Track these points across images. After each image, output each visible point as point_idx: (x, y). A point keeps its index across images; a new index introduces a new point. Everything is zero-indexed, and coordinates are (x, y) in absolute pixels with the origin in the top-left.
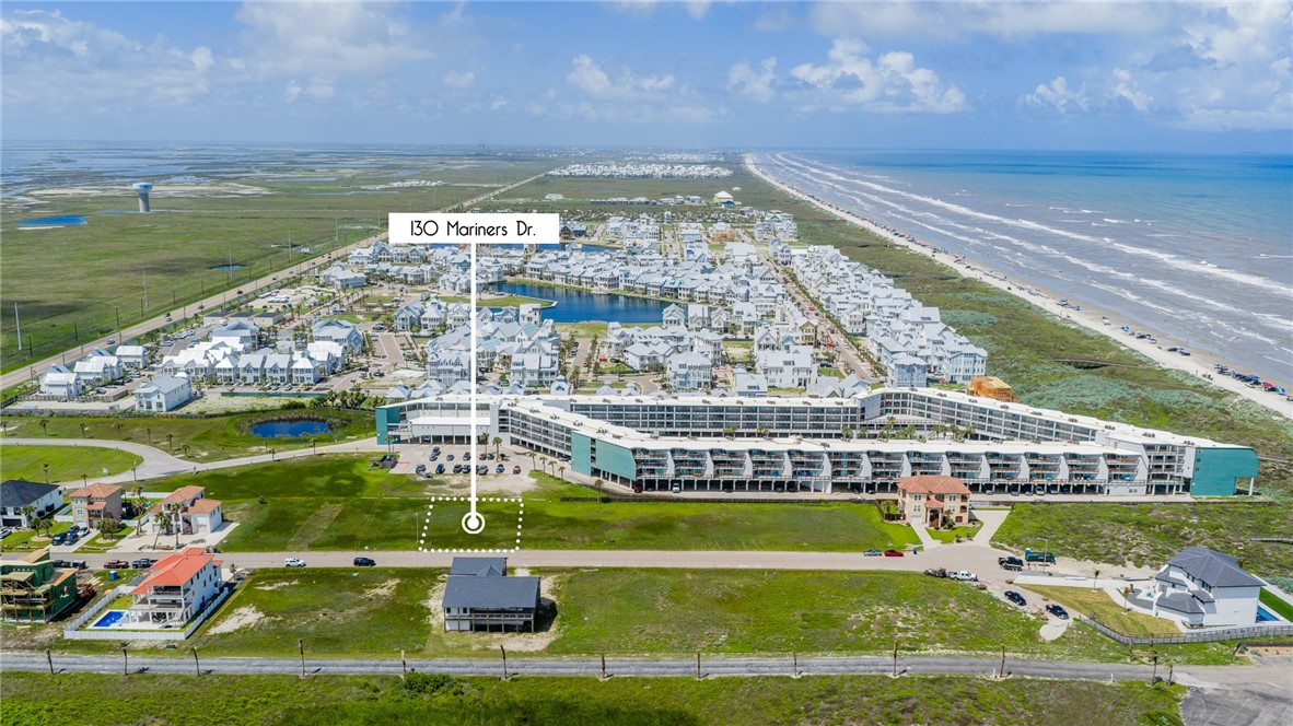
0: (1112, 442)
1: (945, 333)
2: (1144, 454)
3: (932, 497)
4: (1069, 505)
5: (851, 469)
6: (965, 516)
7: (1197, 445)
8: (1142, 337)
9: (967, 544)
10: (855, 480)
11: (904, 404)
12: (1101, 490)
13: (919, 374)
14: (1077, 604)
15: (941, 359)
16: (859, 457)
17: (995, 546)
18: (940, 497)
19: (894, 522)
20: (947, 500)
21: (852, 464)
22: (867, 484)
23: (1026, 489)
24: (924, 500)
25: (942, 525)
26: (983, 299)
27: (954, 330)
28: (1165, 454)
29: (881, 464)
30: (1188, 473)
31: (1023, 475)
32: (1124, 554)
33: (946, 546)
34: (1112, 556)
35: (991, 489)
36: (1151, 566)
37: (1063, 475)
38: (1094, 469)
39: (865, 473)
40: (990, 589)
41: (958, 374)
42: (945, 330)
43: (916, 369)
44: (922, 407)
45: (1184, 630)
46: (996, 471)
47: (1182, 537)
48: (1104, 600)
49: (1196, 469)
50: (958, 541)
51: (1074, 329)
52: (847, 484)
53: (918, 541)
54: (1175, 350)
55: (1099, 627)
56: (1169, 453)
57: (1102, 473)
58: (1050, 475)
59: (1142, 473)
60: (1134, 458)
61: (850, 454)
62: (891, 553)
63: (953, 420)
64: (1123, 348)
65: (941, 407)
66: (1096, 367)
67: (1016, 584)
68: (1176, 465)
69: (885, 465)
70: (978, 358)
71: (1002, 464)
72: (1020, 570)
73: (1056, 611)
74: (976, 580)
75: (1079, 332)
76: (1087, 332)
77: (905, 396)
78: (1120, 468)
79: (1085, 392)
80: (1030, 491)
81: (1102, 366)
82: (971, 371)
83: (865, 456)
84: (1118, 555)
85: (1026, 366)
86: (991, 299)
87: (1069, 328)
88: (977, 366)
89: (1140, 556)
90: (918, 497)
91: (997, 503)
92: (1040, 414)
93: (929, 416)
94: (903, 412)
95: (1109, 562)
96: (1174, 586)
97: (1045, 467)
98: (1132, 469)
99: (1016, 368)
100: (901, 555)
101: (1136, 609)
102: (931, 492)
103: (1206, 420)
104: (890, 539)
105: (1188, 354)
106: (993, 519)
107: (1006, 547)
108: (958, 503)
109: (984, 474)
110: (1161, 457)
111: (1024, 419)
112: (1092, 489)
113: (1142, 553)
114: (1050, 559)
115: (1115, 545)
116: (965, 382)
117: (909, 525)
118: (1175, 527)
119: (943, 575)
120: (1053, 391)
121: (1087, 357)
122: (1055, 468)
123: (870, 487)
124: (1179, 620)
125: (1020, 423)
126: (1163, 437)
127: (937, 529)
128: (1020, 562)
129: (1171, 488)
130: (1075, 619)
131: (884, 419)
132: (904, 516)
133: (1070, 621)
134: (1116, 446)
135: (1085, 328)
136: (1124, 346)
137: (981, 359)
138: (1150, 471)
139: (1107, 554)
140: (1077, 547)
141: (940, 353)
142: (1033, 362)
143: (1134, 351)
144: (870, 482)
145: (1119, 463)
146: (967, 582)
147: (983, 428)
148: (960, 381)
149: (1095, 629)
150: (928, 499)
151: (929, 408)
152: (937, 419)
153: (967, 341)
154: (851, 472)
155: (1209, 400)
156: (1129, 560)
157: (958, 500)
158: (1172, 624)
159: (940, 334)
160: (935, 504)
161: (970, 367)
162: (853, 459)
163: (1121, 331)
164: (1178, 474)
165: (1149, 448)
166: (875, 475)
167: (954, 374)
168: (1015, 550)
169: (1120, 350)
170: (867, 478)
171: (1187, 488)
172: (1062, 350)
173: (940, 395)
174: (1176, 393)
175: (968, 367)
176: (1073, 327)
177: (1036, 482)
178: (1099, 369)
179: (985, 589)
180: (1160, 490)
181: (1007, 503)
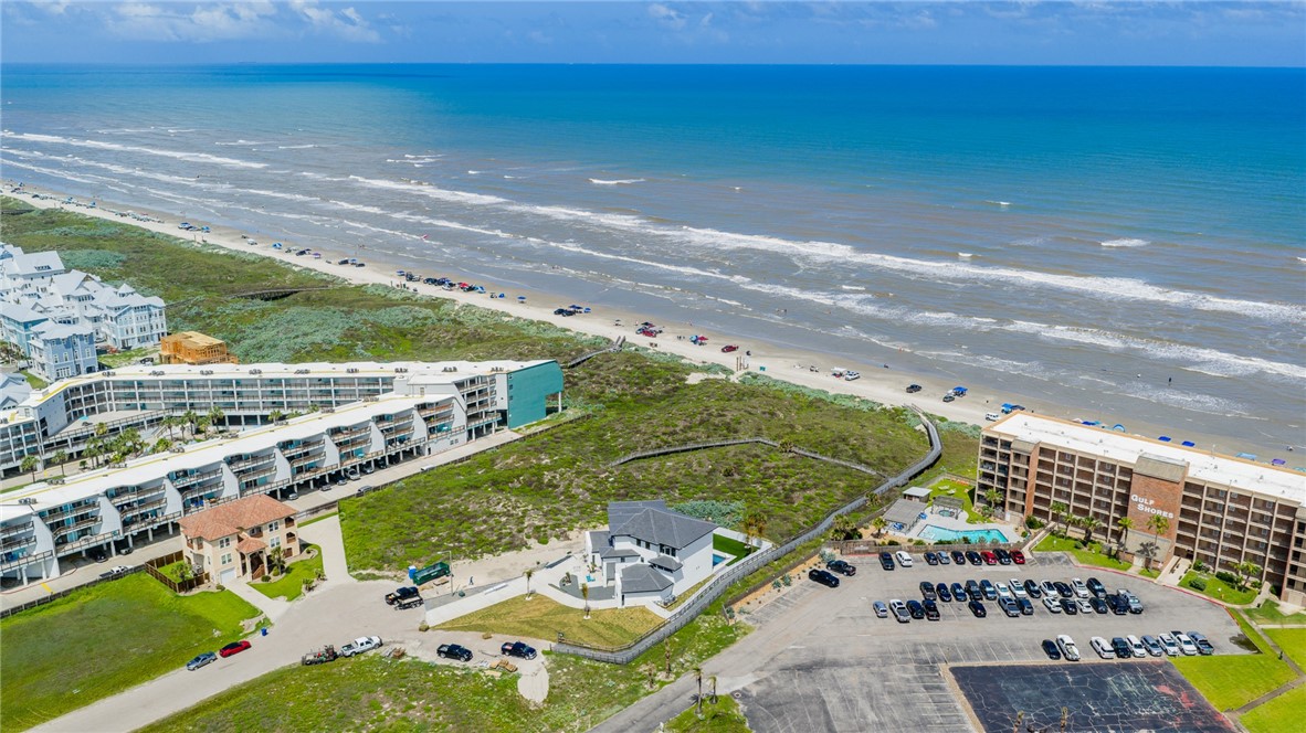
0: (417, 389)
1: (87, 284)
2: (456, 393)
3: (245, 535)
4: (402, 484)
5: (83, 527)
6: (295, 546)
7: (505, 370)
8: (302, 253)
9: (322, 588)
10: (94, 542)
11: (101, 398)
12: (420, 451)
13: (83, 348)
14: (526, 627)
15: (96, 319)
16: (94, 505)
17: (362, 578)
18: (257, 532)
19: (195, 591)
20: (266, 532)
21: (82, 518)
22: (115, 542)
23: (336, 478)
24: (234, 543)
25: (270, 569)
26: (89, 233)
27: (98, 278)
28: (474, 389)
29: (128, 505)
30: (503, 404)
31: (331, 459)
32: (520, 531)
33: (297, 603)
34: (507, 539)
35: (293, 492)
36: (557, 537)
37: (377, 446)
38: (408, 428)
39: (109, 524)
40: (411, 653)
41: (130, 336)
42: (86, 279)
43: (78, 341)
44: (133, 396)
45: (666, 614)
46: (296, 466)
47: (549, 486)
48: (551, 607)
49: (511, 398)
50: (310, 589)
51: (225, 255)
52: (80, 553)
53: (255, 612)
54: (345, 262)
55: (582, 652)
56: (480, 387)
57: (419, 430)
58: (360, 451)
59: (459, 418)
60: (447, 403)
61: (77, 505)
62: (233, 648)
63: (185, 404)
64: (296, 269)
65: (161, 391)
66: (286, 295)
67: (434, 628)
68: (488, 398)
69: (136, 503)
70: (153, 311)
71: (301, 452)
72: (421, 602)
73: (519, 650)
74: (381, 645)
75: (233, 258)
76: (242, 256)
77: (99, 386)
78: (436, 418)
79: (305, 328)
80: (342, 479)
81: (291, 293)
82: (148, 329)
83: (104, 501)
84: (513, 536)
85: (209, 310)
86: (98, 232)
87: (217, 255)
88: (155, 321)
89: (537, 528)
90: (225, 541)
91: (316, 510)
92: (307, 372)
93: (143, 407)
94: (102, 410)
95: (509, 549)
96: (623, 560)
97: (353, 442)
98: (448, 416)
99: (199, 314)
100: (247, 646)
101: (594, 605)
102: (241, 529)
103: (450, 336)
104: (211, 625)
105: (362, 265)
106: (327, 535)
107: (377, 572)
108: (283, 530)
109: (282, 473)
110: (474, 393)
111: (288, 382)
112: (409, 454)
113: (537, 523)
114: (445, 571)
115: (498, 522)
116: (143, 345)
117: (221, 588)
118: (534, 475)
119: (332, 655)
120: (264, 336)
121: (266, 285)
122: (366, 440)
123: (121, 546)
124: (650, 602)
125: (284, 389)
126: (467, 369)
127: (267, 579)
128: (414, 592)
129: (489, 426)
130: (544, 653)
131: (77, 427)
132: (207, 576)
133: (541, 658)
134: (422, 393)
135: (238, 252)
136: (297, 266)
137: (157, 310)
138: (466, 412)
139: (500, 539)
140: (459, 540)
141: (94, 313)
142: (218, 303)
143: (311, 270)
144: (121, 537)
145: (434, 413)
146: (371, 653)
147: (231, 406)
148: (135, 345)
149: (578, 657)
150: (240, 540)
151: (142, 396)
152: (158, 408)
153: (131, 290)
154: (83, 533)
155: (429, 312)
156: (528, 537)
157: (282, 526)
158: (643, 610)
159: (81, 286)
160: (252, 545)
161: (146, 323)
162: (84, 512)
163: (273, 249)
164: (494, 408)
165: (460, 385)
166: (126, 524)
167: (125, 337)
168: (391, 574)
169: (294, 272)
170: (114, 533)
171: (503, 422)
172: (231, 282)
173: (155, 373)
174: (396, 311)
175: (142, 324)
176: (222, 252)
177: (348, 464)
178: (291, 297)
179: (403, 654)
180: (479, 432)
181: (328, 506)
